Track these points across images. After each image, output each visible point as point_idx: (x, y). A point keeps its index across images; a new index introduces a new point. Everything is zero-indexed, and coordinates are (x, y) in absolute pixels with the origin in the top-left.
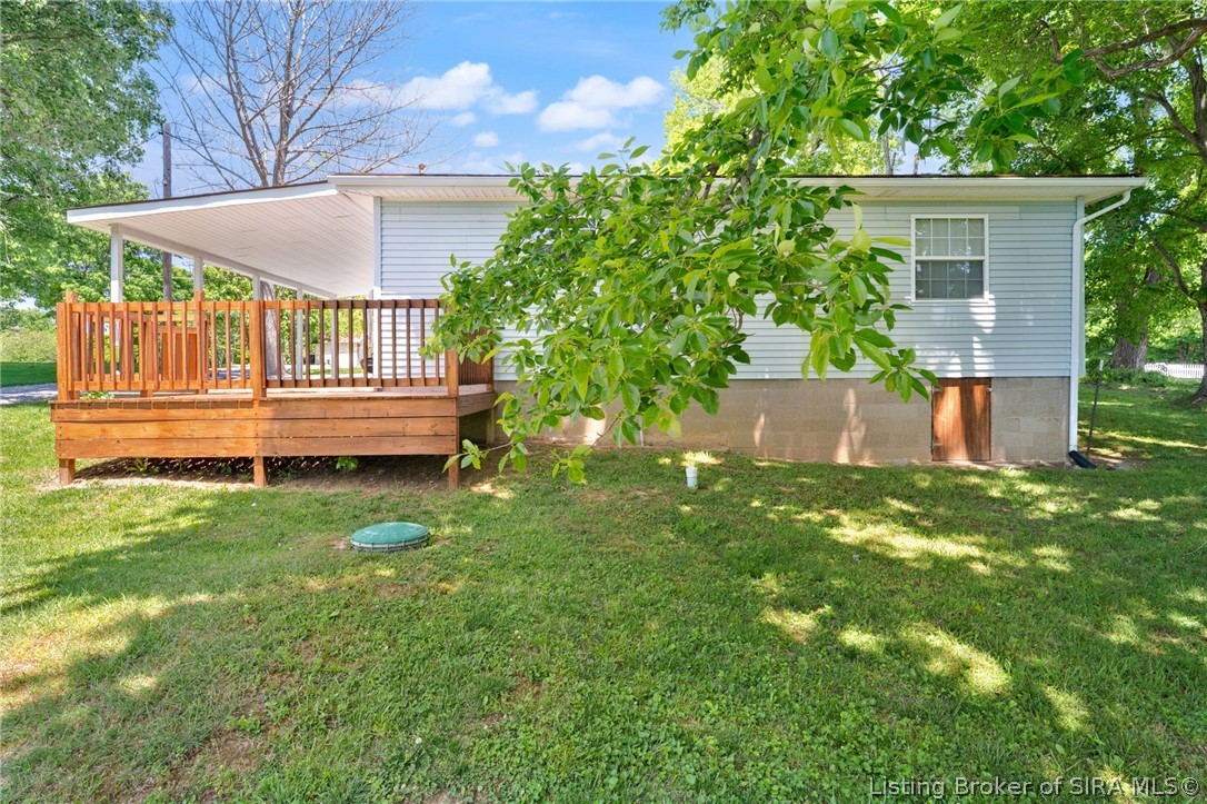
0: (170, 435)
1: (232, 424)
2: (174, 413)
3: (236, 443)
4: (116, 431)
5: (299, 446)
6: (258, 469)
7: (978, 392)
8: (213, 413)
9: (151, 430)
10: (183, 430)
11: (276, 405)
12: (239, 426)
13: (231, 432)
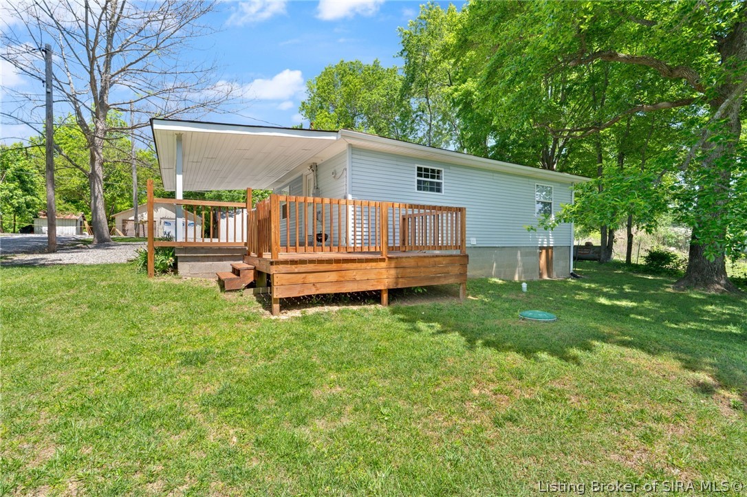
0: (342, 279)
1: (376, 271)
2: (345, 266)
3: (377, 282)
4: (311, 278)
5: (406, 282)
6: (385, 297)
7: (550, 251)
8: (364, 265)
9: (333, 277)
10: (350, 274)
11: (396, 260)
12: (379, 272)
13: (374, 276)
